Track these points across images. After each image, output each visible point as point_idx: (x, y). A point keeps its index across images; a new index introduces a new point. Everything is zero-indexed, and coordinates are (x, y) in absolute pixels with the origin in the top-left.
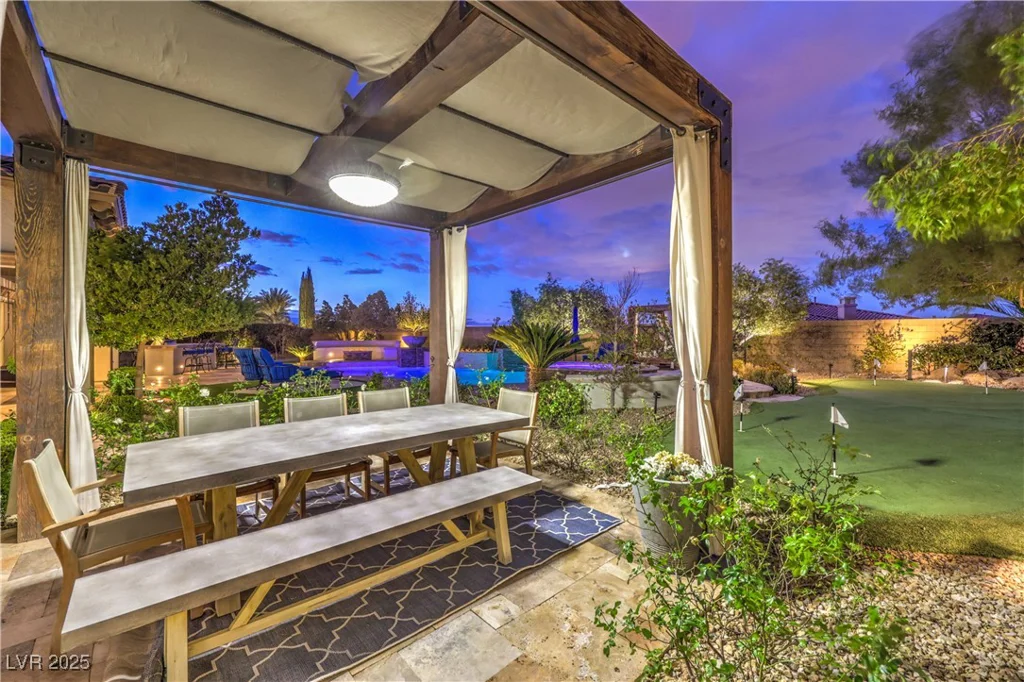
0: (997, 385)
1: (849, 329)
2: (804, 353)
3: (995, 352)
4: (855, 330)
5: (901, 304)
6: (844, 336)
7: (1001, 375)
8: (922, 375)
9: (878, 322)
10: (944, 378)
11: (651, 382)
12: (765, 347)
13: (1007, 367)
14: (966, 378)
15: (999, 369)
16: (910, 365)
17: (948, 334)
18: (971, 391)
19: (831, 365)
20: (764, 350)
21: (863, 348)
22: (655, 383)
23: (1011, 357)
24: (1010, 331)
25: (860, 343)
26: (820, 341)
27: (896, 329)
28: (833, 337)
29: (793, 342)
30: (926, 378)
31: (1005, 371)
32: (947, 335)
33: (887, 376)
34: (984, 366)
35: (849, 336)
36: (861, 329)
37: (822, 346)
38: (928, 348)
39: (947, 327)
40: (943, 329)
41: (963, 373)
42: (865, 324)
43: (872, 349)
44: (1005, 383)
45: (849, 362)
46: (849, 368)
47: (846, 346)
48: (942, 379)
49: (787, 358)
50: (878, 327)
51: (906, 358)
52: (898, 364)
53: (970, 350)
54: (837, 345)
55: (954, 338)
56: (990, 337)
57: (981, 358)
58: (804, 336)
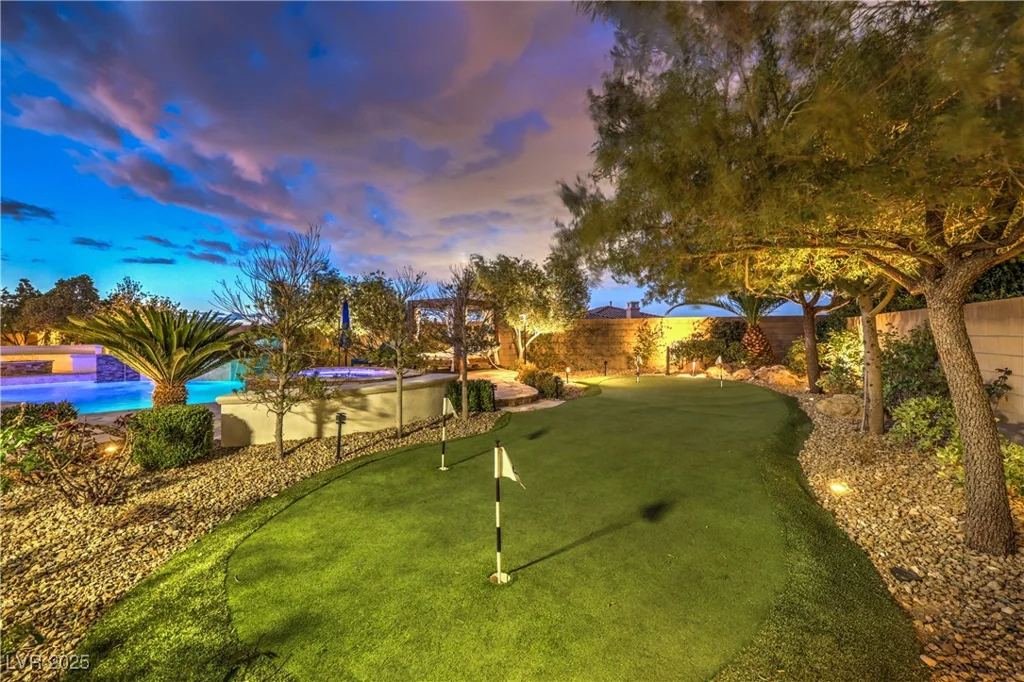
0: (730, 377)
1: (624, 327)
2: (587, 351)
3: (728, 346)
4: (628, 328)
5: (657, 300)
6: (620, 334)
7: (732, 366)
8: (677, 370)
9: (646, 321)
10: (692, 373)
11: (363, 396)
12: (553, 345)
13: (736, 360)
14: (708, 371)
15: (730, 363)
16: (668, 360)
17: (697, 331)
18: (711, 383)
19: (606, 363)
20: (553, 349)
21: (634, 345)
22: (371, 398)
23: (738, 351)
24: (737, 328)
25: (632, 341)
26: (600, 339)
27: (659, 326)
28: (611, 334)
29: (578, 340)
30: (679, 373)
31: (734, 364)
32: (695, 332)
33: (652, 371)
34: (719, 360)
35: (624, 334)
36: (632, 327)
37: (602, 343)
38: (682, 344)
39: (696, 325)
40: (692, 327)
41: (706, 367)
42: (637, 322)
43: (642, 346)
44: (735, 374)
45: (623, 359)
46: (624, 366)
47: (621, 344)
48: (691, 373)
49: (572, 357)
50: (645, 325)
51: (665, 354)
52: (659, 360)
53: (710, 345)
54: (614, 343)
55: (700, 335)
56: (725, 334)
57: (718, 352)
58: (586, 334)
